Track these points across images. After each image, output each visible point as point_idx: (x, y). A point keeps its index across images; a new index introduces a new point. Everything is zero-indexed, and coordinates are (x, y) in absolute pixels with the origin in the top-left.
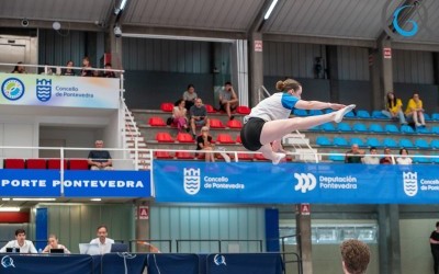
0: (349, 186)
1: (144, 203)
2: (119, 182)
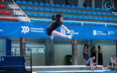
0: (41, 32)
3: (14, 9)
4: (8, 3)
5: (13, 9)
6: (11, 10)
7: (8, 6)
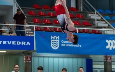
1: (29, 54)
2: (18, 42)
3: (96, 20)
4: (88, 12)
5: (94, 20)
6: (92, 21)
7: (87, 16)
